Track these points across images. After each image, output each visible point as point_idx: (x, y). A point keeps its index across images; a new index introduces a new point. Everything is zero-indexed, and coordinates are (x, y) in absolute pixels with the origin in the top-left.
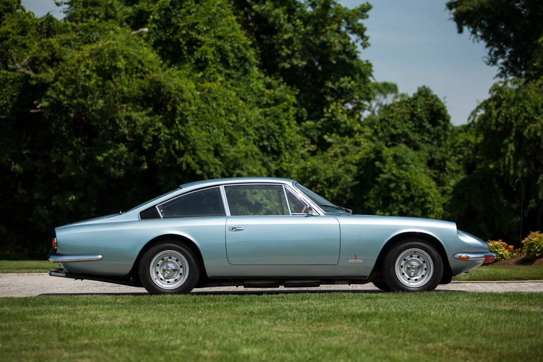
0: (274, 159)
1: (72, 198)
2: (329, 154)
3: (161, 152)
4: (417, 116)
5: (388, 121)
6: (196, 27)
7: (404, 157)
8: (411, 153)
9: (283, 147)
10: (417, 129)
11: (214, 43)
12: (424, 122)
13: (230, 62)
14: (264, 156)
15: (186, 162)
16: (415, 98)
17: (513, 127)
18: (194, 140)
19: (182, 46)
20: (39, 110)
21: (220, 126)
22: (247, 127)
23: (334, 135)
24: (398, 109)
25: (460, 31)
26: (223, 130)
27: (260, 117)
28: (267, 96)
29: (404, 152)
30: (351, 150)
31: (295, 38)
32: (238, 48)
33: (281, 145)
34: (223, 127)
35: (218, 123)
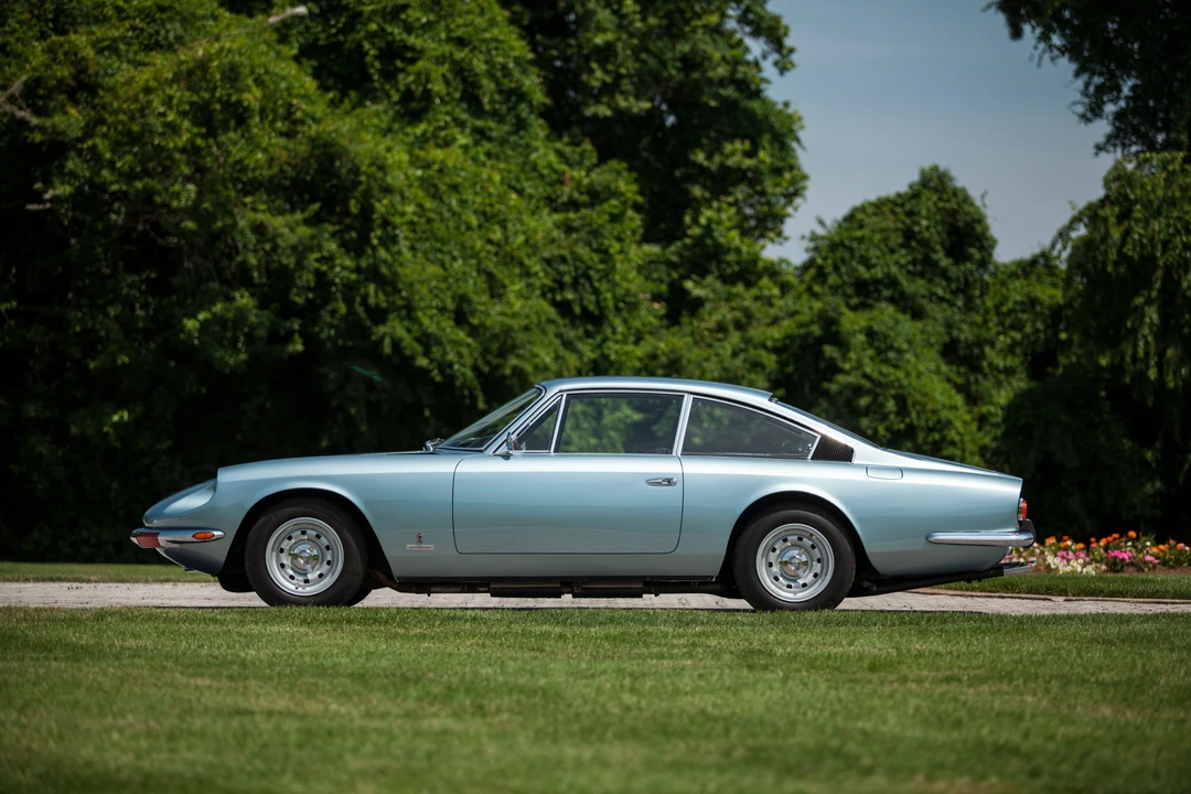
0: (588, 334)
1: (122, 417)
2: (703, 325)
3: (333, 312)
4: (918, 237)
5: (851, 250)
6: (403, 16)
7: (892, 334)
8: (908, 326)
9: (610, 304)
10: (919, 268)
11: (447, 54)
12: (935, 251)
13: (486, 100)
14: (565, 326)
15: (392, 337)
16: (915, 195)
17: (1156, 267)
18: (411, 285)
19: (368, 59)
20: (48, 205)
21: (469, 253)
22: (528, 256)
23: (709, 279)
24: (874, 219)
25: (1016, 33)
26: (473, 262)
27: (555, 233)
28: (573, 184)
29: (891, 324)
30: (759, 315)
31: (619, 46)
32: (504, 67)
33: (605, 300)
34: (475, 255)
35: (463, 247)
